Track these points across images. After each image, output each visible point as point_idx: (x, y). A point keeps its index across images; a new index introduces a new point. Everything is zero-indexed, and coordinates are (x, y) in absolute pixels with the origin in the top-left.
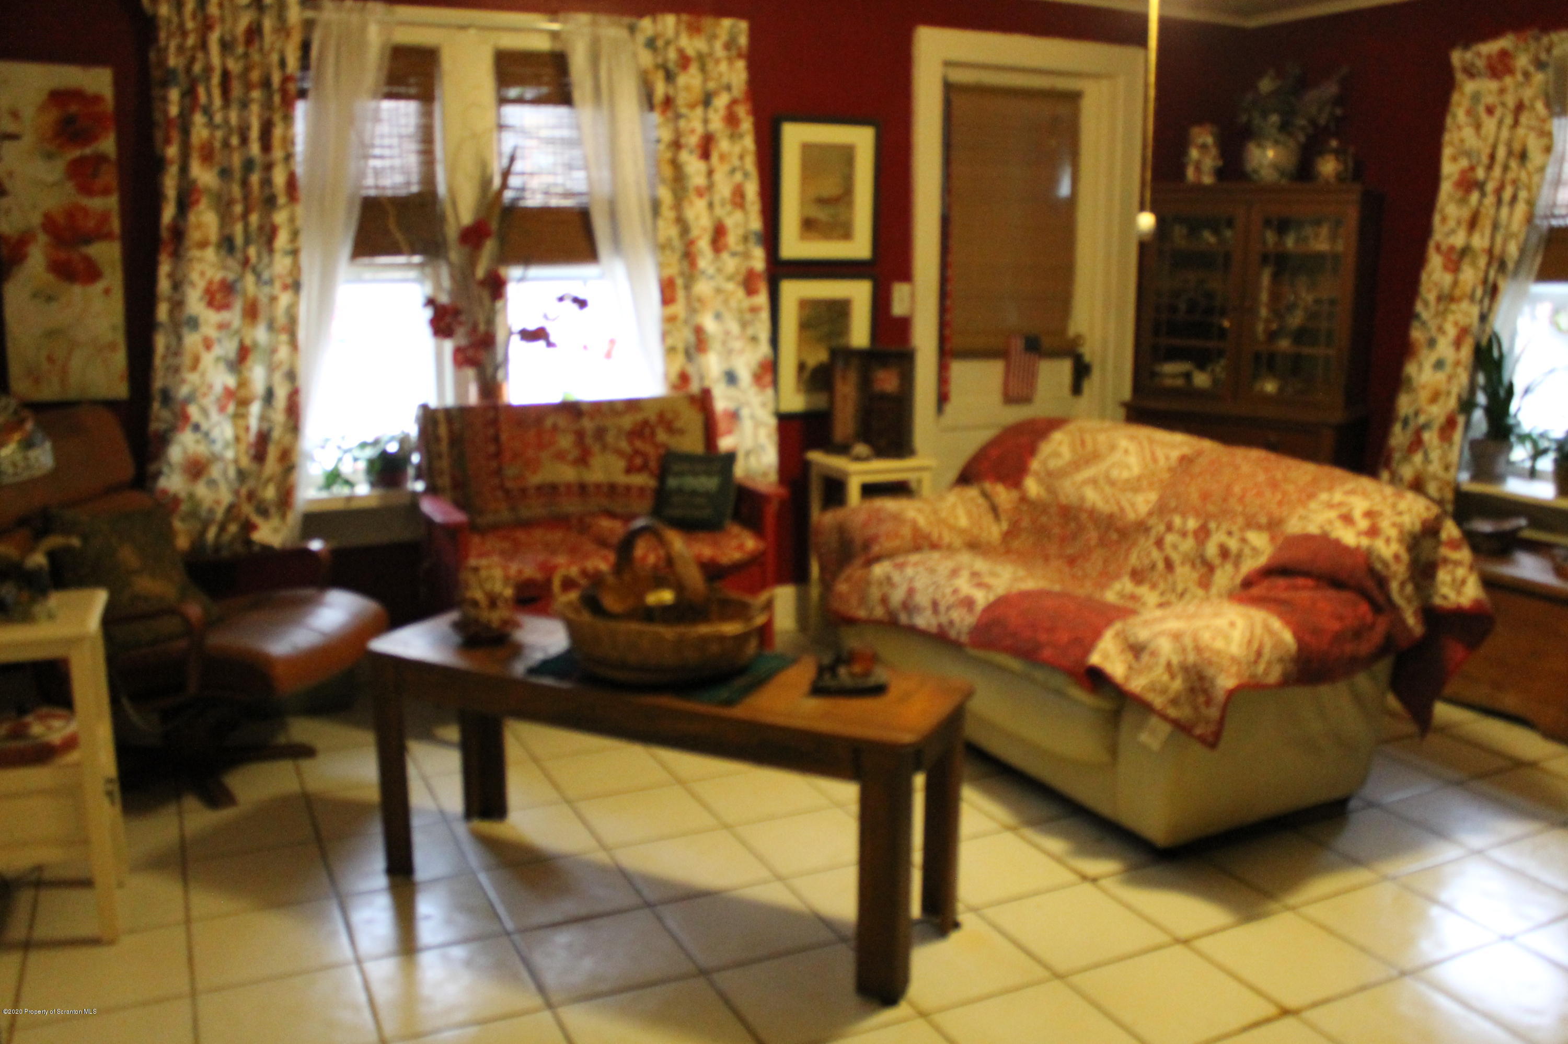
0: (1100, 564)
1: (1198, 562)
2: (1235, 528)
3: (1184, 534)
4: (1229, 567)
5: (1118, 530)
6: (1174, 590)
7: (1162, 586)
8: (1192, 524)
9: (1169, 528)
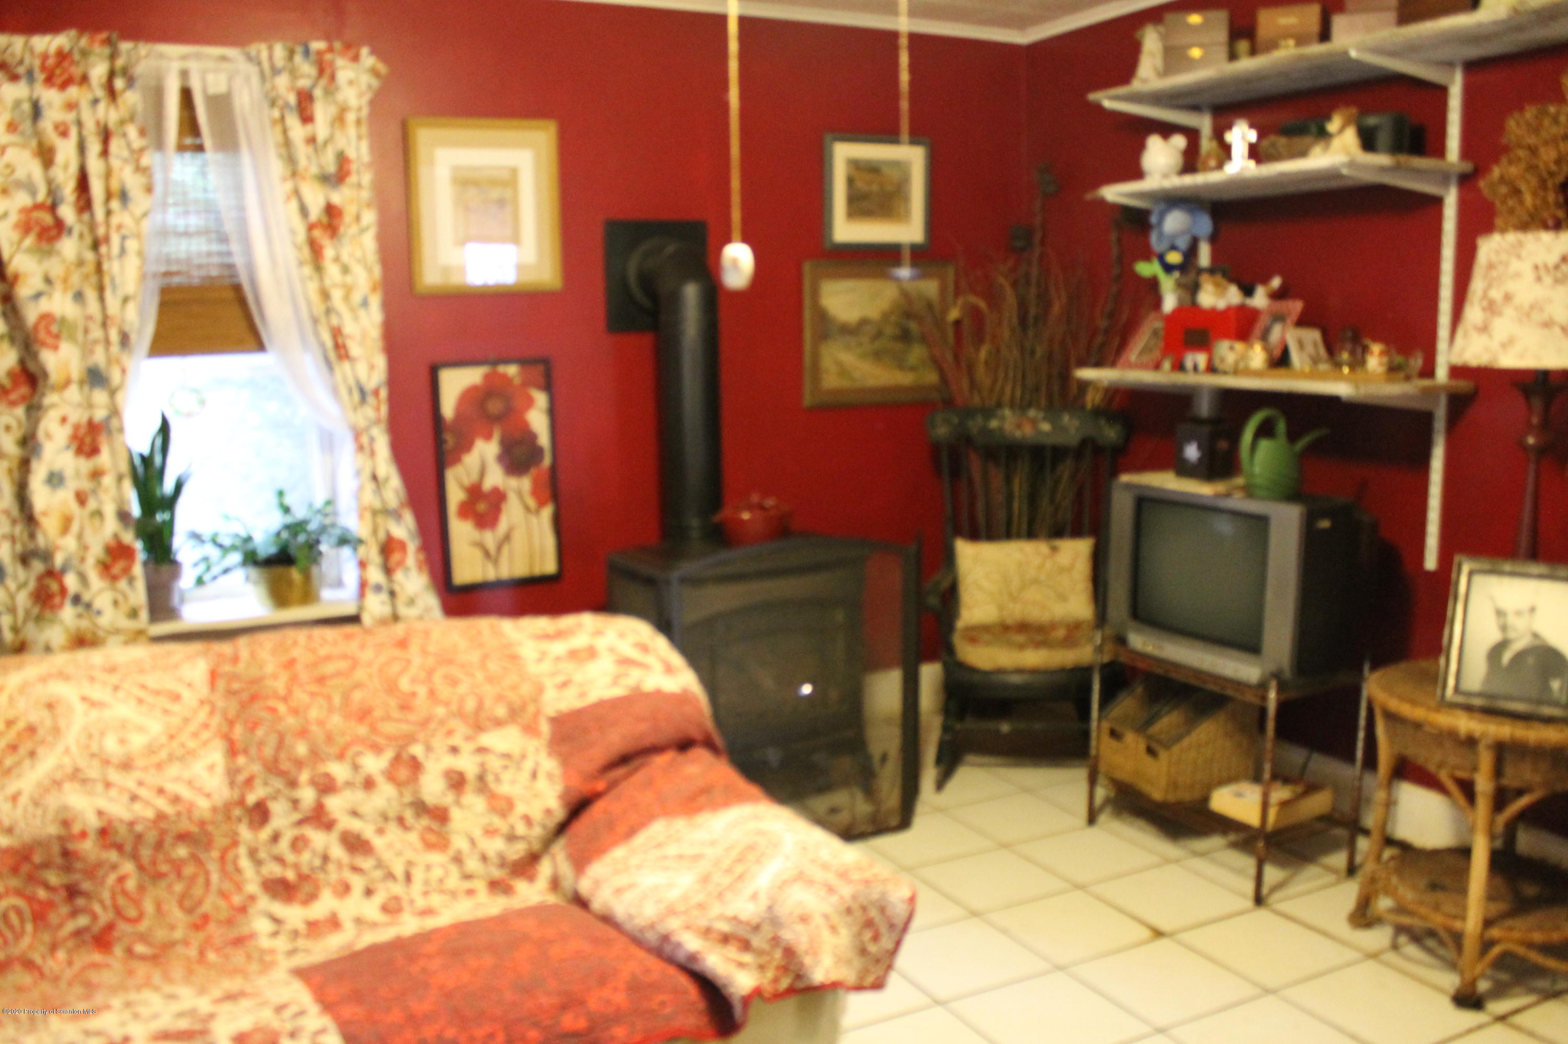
0: (177, 915)
1: (409, 815)
2: (457, 740)
3: (369, 784)
4: (475, 802)
5: (183, 837)
6: (390, 876)
7: (358, 883)
8: (373, 764)
9: (327, 786)
